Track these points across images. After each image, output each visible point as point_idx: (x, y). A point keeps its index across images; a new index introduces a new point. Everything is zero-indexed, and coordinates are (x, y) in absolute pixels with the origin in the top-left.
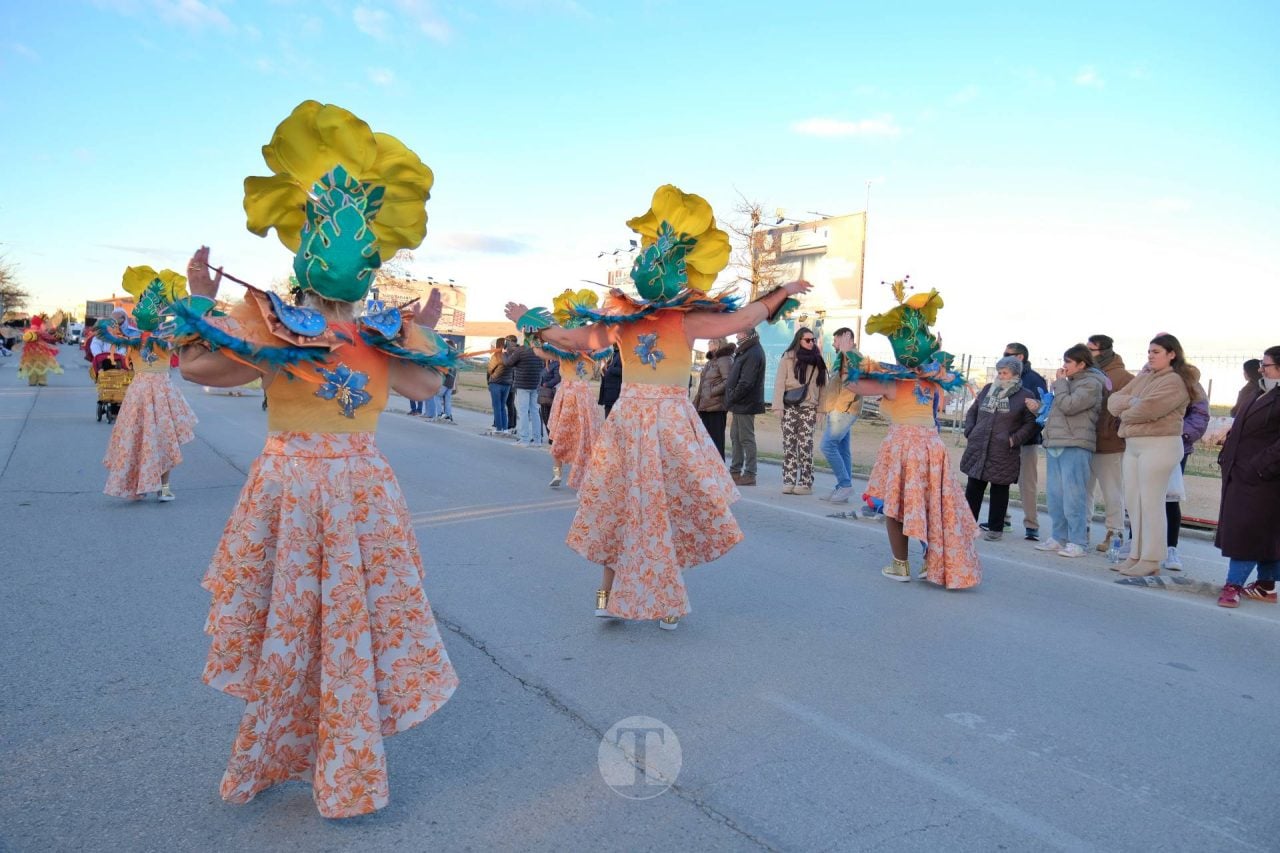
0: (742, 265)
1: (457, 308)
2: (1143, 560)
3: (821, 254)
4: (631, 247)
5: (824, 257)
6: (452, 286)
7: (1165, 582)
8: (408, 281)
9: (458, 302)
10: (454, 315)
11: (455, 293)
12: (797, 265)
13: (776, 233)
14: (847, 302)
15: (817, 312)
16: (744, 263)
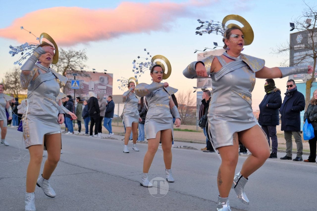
1: (108, 86)
4: (214, 46)
6: (105, 73)
8: (82, 71)
9: (108, 82)
10: (106, 90)
11: (107, 77)
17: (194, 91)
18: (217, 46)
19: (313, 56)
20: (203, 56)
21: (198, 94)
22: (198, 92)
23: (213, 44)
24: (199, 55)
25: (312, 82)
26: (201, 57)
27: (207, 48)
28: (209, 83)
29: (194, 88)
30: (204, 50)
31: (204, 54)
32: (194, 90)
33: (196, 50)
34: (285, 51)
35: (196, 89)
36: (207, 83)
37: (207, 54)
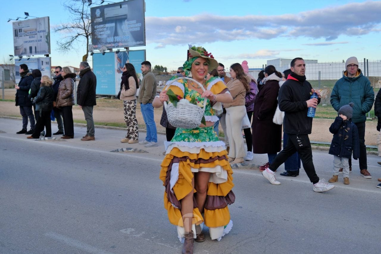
0: (79, 27)
2: (237, 158)
3: (126, 18)
4: (26, 16)
5: (126, 21)
7: (238, 166)
12: (113, 25)
13: (102, 8)
14: (138, 43)
15: (125, 48)
16: (80, 26)
17: (10, 59)
18: (28, 16)
19: (85, 35)
20: (18, 25)
21: (16, 62)
22: (16, 60)
23: (24, 14)
24: (14, 24)
25: (87, 58)
26: (16, 25)
27: (20, 18)
28: (25, 51)
29: (11, 56)
30: (16, 19)
31: (19, 23)
32: (11, 57)
33: (10, 19)
34: (59, 31)
35: (12, 57)
36: (23, 51)
37: (21, 23)
